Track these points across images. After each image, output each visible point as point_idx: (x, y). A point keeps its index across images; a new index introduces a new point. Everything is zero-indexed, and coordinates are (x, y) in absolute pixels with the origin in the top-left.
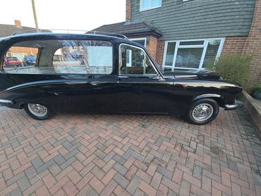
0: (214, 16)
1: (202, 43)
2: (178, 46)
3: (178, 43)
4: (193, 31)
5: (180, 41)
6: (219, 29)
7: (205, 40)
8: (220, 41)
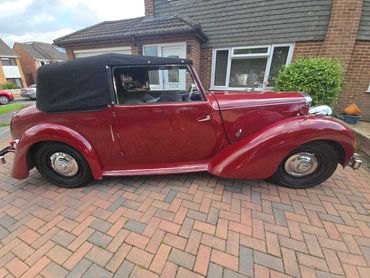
1: (265, 50)
2: (231, 55)
3: (231, 51)
5: (233, 49)
7: (269, 47)
8: (288, 47)
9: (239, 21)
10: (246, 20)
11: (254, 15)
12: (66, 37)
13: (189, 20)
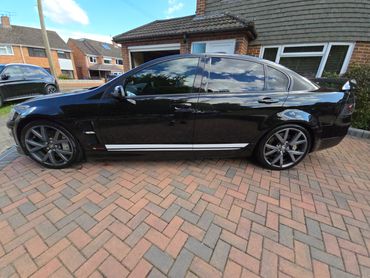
0: (340, 10)
1: (320, 49)
2: (281, 53)
3: (281, 49)
4: (308, 31)
6: (347, 29)
7: (325, 45)
8: (348, 46)
9: (294, 18)
10: (302, 17)
11: (312, 12)
12: (123, 35)
13: (242, 17)
